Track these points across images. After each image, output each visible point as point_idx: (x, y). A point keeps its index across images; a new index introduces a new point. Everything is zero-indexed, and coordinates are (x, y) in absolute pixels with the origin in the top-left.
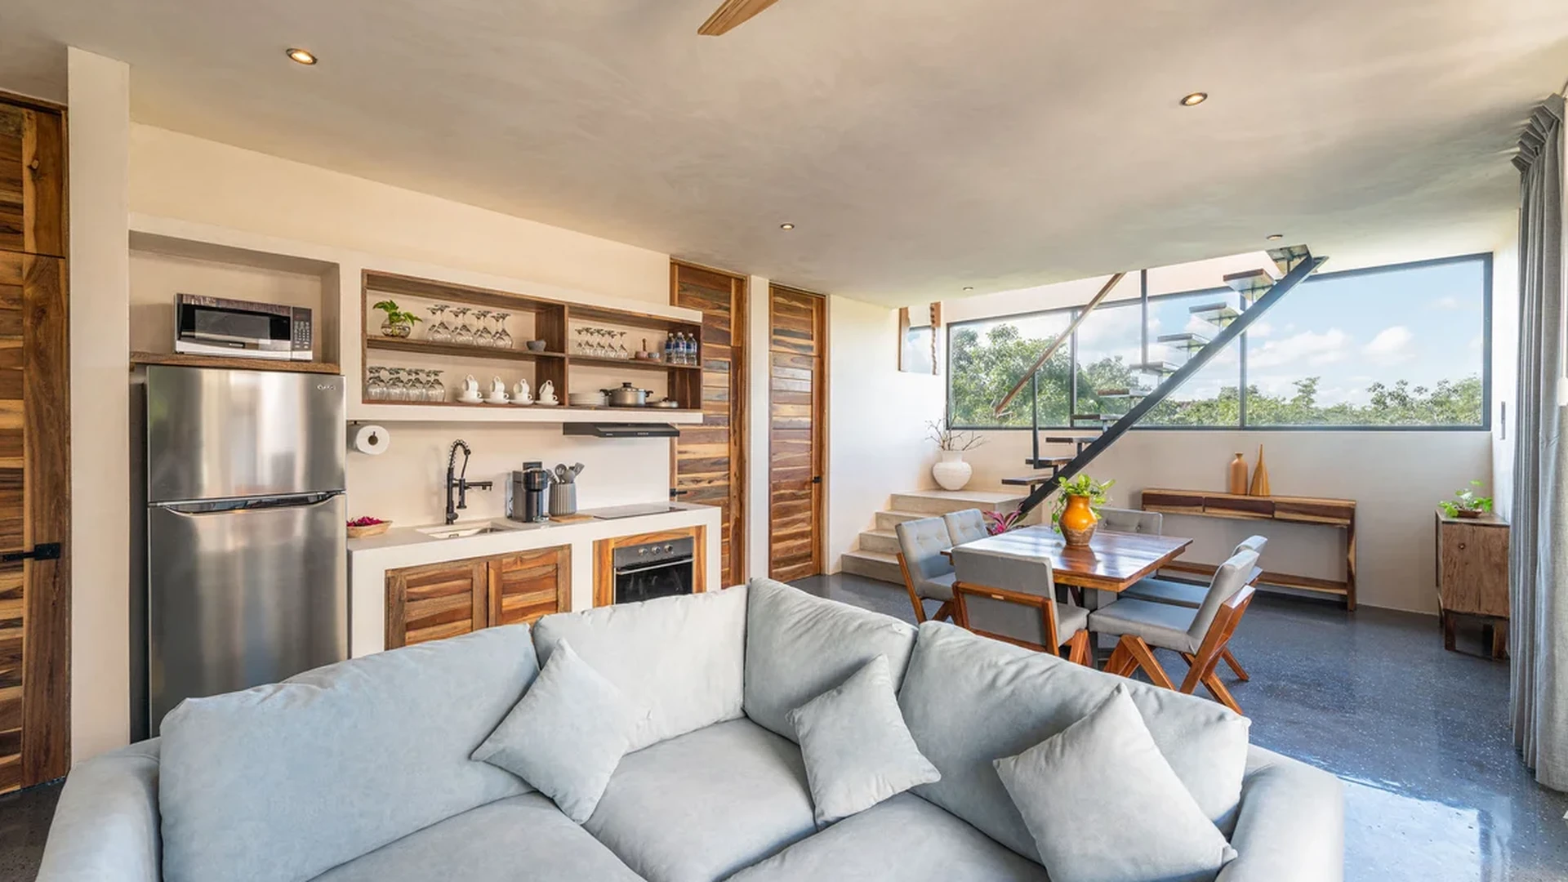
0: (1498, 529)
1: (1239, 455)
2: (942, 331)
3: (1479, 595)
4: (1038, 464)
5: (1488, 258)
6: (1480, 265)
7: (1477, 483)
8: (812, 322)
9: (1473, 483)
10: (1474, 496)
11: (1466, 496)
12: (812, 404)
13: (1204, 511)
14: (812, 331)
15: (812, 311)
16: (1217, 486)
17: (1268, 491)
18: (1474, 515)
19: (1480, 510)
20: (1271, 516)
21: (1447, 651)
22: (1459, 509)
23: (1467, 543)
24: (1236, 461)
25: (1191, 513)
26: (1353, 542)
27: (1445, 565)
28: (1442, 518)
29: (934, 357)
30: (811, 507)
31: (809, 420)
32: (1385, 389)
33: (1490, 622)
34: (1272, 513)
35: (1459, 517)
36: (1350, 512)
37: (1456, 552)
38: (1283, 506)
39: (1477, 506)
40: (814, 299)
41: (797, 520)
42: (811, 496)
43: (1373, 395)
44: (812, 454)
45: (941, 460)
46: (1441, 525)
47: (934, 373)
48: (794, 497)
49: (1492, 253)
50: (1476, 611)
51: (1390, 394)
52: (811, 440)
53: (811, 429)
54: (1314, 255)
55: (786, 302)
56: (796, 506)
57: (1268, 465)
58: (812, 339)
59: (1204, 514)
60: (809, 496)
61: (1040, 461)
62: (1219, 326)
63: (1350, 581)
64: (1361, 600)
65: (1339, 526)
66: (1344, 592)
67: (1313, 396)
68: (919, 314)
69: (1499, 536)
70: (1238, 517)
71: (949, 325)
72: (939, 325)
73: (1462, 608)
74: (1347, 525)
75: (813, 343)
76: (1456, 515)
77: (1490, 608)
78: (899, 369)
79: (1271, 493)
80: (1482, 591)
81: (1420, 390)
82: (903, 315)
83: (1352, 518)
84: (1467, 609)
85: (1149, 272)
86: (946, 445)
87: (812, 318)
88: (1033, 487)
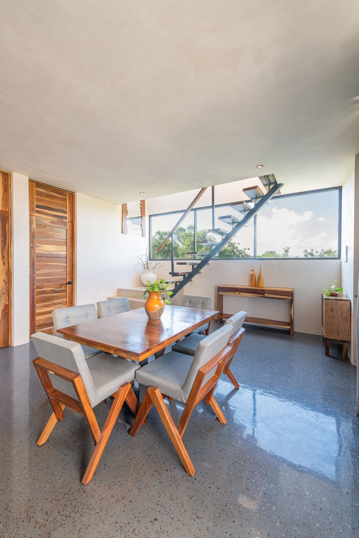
0: (345, 302)
1: (253, 270)
2: (147, 219)
3: (338, 331)
4: (174, 274)
5: (340, 188)
6: (337, 192)
7: (337, 281)
8: (66, 205)
9: (335, 281)
10: (336, 287)
11: (333, 287)
12: (67, 245)
13: (239, 294)
14: (67, 210)
15: (66, 199)
16: (245, 283)
17: (263, 285)
18: (336, 295)
19: (338, 293)
20: (263, 296)
21: (326, 356)
22: (331, 292)
23: (334, 308)
24: (252, 272)
25: (235, 295)
26: (293, 306)
27: (325, 318)
28: (325, 297)
29: (142, 229)
30: (66, 296)
31: (65, 253)
32: (308, 252)
33: (342, 343)
34: (264, 294)
35: (331, 296)
36: (291, 294)
37: (330, 312)
38: (268, 291)
39: (337, 291)
40: (67, 193)
41: (54, 303)
42: (67, 291)
43: (304, 253)
44: (67, 270)
45: (144, 273)
46: (324, 300)
47: (142, 236)
48: (53, 292)
49: (342, 186)
50: (337, 338)
51: (309, 253)
52: (67, 263)
53: (66, 258)
54: (278, 182)
55: (46, 192)
56: (54, 297)
57: (263, 275)
58: (66, 214)
59: (239, 295)
60: (65, 291)
61: (174, 273)
62: (244, 214)
63: (291, 323)
64: (296, 330)
65: (287, 300)
66: (289, 327)
67: (288, 253)
68: (134, 208)
69: (346, 305)
70: (251, 296)
71: (150, 216)
72: (144, 215)
73: (332, 337)
74: (291, 299)
75: (67, 215)
76: (330, 295)
77: (342, 337)
78: (122, 233)
79: (264, 286)
80: (339, 329)
81: (317, 252)
82: (124, 207)
83: (292, 296)
84: (334, 338)
85: (215, 187)
86: (146, 267)
87: (66, 203)
88: (176, 284)
